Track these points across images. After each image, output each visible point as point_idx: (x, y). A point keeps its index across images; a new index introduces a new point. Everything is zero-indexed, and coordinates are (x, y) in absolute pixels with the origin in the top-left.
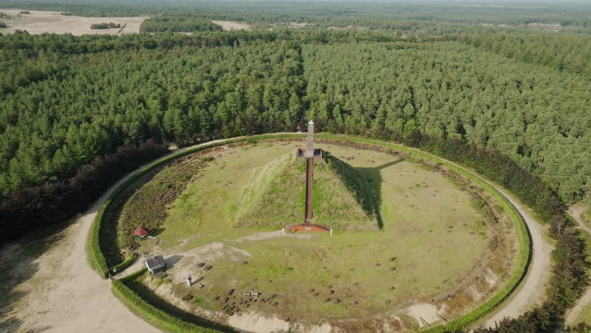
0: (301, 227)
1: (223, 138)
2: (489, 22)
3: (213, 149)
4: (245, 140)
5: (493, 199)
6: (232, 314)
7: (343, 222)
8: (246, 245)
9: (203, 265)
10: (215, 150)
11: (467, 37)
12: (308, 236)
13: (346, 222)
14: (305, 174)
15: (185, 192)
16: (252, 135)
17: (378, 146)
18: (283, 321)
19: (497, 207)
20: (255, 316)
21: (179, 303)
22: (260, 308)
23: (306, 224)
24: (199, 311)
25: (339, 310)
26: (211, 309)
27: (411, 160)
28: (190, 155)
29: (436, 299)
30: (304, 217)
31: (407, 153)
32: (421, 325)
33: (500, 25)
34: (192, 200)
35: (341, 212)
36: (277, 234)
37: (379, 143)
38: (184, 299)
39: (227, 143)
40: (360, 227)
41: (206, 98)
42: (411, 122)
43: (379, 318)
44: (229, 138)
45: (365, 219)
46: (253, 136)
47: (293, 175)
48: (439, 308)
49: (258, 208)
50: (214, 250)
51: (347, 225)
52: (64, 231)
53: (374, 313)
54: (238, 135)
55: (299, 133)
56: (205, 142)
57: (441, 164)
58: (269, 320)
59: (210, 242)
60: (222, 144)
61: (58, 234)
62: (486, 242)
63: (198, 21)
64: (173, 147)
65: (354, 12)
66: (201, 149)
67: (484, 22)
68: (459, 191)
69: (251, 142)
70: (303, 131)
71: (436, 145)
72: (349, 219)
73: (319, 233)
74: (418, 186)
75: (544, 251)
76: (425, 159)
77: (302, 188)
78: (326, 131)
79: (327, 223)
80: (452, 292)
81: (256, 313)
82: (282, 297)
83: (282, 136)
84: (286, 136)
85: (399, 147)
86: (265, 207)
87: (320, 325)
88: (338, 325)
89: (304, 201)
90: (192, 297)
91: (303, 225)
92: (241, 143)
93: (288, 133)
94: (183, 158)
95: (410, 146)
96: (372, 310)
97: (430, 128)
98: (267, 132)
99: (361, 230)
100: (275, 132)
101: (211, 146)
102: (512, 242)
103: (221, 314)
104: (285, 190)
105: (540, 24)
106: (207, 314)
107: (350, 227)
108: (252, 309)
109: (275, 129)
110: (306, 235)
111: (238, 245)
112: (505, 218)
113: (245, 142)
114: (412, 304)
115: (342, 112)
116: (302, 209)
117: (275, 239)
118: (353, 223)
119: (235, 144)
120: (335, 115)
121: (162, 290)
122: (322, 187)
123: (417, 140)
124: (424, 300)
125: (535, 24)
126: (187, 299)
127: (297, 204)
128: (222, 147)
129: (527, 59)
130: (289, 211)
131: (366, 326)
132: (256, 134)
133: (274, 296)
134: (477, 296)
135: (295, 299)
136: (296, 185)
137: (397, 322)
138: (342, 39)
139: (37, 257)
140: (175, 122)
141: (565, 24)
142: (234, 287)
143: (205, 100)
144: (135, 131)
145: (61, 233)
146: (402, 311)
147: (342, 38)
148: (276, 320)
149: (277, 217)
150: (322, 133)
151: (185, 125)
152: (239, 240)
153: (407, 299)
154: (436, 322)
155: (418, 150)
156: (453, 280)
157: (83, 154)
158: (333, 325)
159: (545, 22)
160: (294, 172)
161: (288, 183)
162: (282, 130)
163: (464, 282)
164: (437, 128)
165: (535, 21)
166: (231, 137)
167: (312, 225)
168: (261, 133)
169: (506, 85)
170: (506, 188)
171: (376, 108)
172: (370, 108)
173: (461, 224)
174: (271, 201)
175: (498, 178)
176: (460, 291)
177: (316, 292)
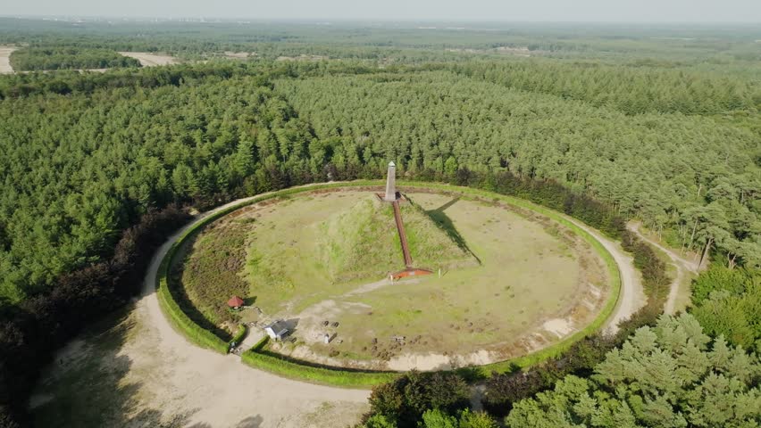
0: (405, 273)
1: (247, 196)
2: (456, 48)
3: (243, 209)
4: (275, 196)
5: (561, 226)
6: (389, 360)
7: (445, 263)
8: (356, 298)
9: (327, 323)
10: (246, 210)
11: (456, 65)
12: (416, 281)
13: (446, 262)
14: (394, 219)
15: (249, 258)
16: (279, 189)
17: (425, 188)
18: (441, 356)
19: (567, 232)
20: (413, 357)
21: (326, 361)
22: (412, 350)
23: (409, 270)
24: (352, 364)
25: (486, 338)
26: (365, 359)
27: (466, 198)
28: (221, 219)
29: (562, 313)
30: (403, 263)
31: (459, 192)
32: (560, 337)
33: (467, 50)
34: (264, 263)
35: (438, 253)
36: (384, 283)
37: (425, 185)
38: (331, 356)
39: (257, 201)
40: (462, 265)
41: (210, 150)
42: (451, 159)
43: (524, 337)
44: (254, 195)
45: (463, 256)
46: (280, 191)
47: (382, 221)
48: (568, 321)
49: (354, 260)
50: (328, 307)
51: (449, 264)
52: (131, 317)
53: (518, 334)
54: (264, 191)
55: (331, 182)
56: (228, 202)
57: (498, 199)
58: (427, 358)
59: (318, 302)
60: (251, 203)
61: (126, 322)
62: (577, 262)
63: (102, 54)
64: (194, 212)
65: (297, 38)
66: (230, 210)
67: (450, 46)
68: (529, 222)
69: (283, 197)
70: (335, 180)
71: (486, 181)
72: (448, 259)
73: (425, 277)
74: (489, 221)
75: (625, 262)
76: (480, 196)
77: (394, 234)
78: (361, 178)
79: (428, 265)
80: (572, 307)
81: (412, 354)
82: (427, 336)
83: (316, 188)
84: (321, 187)
85: (448, 187)
86: (360, 257)
87: (477, 352)
88: (493, 349)
89: (400, 247)
90: (338, 353)
91: (406, 271)
92: (273, 199)
93: (319, 184)
94: (214, 223)
95: (458, 185)
96: (515, 332)
97: (473, 164)
98: (295, 185)
99: (462, 268)
100: (304, 184)
101: (240, 207)
102: (596, 259)
103: (378, 362)
104: (377, 238)
105: (508, 48)
106: (364, 364)
107: (452, 266)
108: (407, 352)
109: (304, 181)
110: (412, 280)
111: (348, 300)
112: (579, 240)
113: (277, 198)
114: (544, 321)
115: (374, 155)
116: (400, 255)
117: (383, 288)
118: (454, 262)
119: (266, 201)
120: (366, 159)
121: (300, 353)
122: (414, 231)
123: (464, 178)
124: (552, 317)
125: (503, 48)
126: (335, 355)
127: (393, 250)
128: (252, 206)
129: (527, 87)
130: (387, 258)
131: (516, 345)
132: (284, 188)
133: (420, 337)
134: (592, 307)
135: (442, 336)
136: (388, 231)
137: (540, 338)
138: (312, 72)
139: (119, 349)
140: (189, 182)
141: (532, 48)
142: (374, 336)
143: (210, 154)
144: (147, 196)
145: (128, 320)
146: (539, 328)
147: (312, 70)
148: (433, 355)
149: (376, 267)
150: (358, 181)
151: (201, 185)
152: (347, 295)
153: (539, 318)
154: (570, 333)
155: (468, 188)
156: (567, 296)
157: (107, 228)
158: (488, 350)
159: (512, 46)
160: (381, 217)
161: (379, 230)
162: (311, 181)
163: (577, 297)
164: (480, 164)
165: (501, 46)
166: (256, 194)
167: (415, 270)
168: (288, 186)
169: (525, 115)
170: (568, 214)
171: (409, 148)
172: (404, 148)
173: (547, 250)
174: (366, 251)
175: (558, 206)
176: (578, 304)
177: (456, 326)
